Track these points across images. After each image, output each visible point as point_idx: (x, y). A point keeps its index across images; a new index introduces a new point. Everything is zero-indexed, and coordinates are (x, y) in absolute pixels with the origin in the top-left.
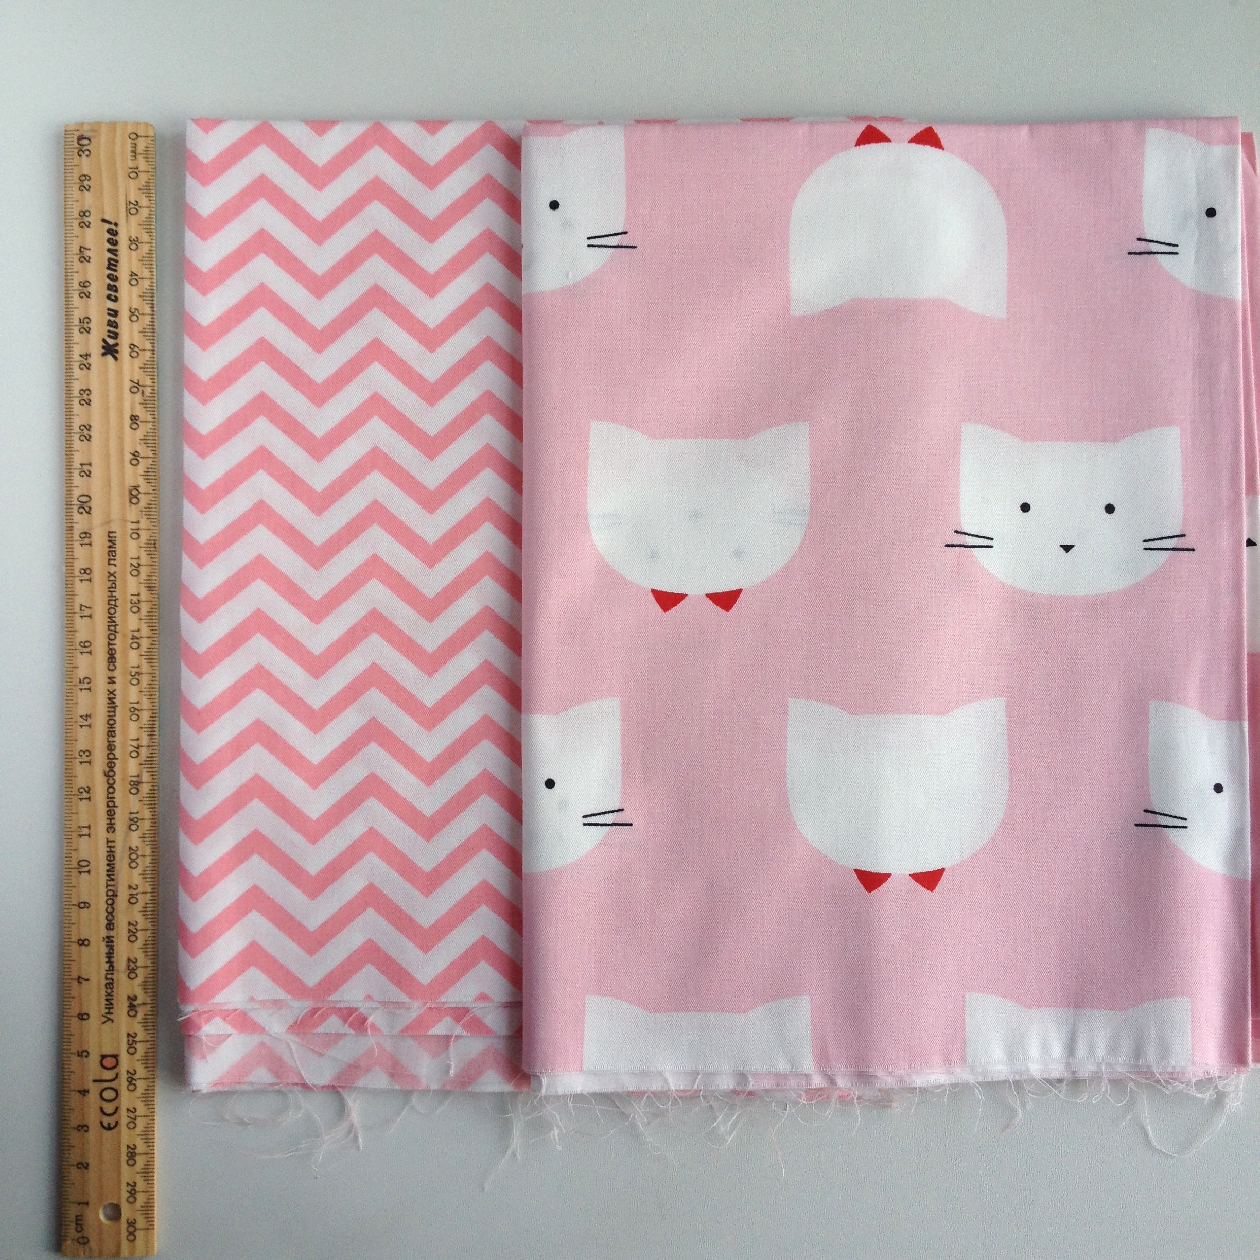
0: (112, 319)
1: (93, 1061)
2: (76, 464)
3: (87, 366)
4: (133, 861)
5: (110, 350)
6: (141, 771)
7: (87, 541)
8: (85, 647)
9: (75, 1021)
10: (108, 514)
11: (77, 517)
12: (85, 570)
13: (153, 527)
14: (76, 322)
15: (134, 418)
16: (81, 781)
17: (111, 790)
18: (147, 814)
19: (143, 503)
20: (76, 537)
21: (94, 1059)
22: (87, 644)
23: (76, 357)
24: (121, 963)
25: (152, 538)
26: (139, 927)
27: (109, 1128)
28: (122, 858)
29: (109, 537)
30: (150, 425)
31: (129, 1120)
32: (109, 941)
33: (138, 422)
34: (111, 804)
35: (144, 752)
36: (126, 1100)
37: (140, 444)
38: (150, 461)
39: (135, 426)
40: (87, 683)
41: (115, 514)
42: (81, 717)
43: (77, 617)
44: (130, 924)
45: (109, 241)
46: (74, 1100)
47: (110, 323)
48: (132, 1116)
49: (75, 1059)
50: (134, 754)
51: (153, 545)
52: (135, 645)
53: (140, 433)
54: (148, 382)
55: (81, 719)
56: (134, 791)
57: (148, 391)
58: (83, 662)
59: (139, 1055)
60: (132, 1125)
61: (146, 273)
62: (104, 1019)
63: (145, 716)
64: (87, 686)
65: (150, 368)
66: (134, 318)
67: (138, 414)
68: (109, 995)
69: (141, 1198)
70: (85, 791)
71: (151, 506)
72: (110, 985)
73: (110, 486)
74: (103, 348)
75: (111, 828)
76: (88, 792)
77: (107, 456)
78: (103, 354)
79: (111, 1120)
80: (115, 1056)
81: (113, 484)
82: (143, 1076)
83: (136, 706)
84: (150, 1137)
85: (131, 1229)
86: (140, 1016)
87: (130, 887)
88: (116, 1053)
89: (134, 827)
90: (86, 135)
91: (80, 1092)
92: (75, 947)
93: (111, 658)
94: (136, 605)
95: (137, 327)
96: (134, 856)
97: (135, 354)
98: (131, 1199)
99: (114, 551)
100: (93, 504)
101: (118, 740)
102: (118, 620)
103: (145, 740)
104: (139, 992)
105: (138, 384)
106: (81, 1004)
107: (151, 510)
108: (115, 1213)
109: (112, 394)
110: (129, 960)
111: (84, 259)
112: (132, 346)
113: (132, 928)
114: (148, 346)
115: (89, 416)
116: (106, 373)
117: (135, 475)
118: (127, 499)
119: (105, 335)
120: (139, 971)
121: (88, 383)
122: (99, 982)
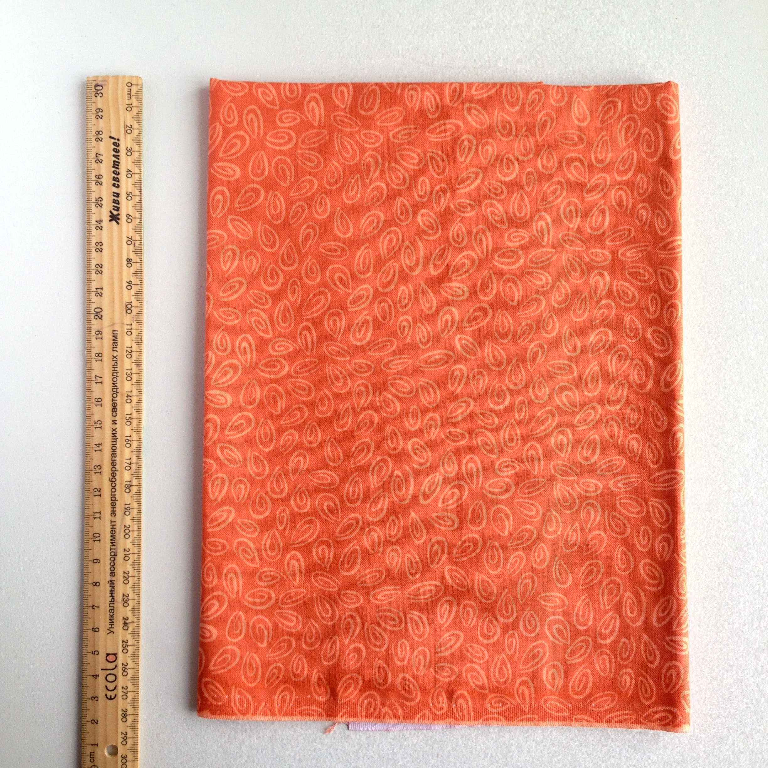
0: (116, 198)
1: (102, 657)
2: (93, 289)
3: (100, 228)
4: (127, 534)
5: (114, 218)
6: (132, 478)
7: (100, 336)
8: (98, 402)
9: (90, 633)
10: (112, 318)
11: (93, 321)
12: (98, 354)
13: (140, 328)
14: (94, 200)
15: (129, 260)
16: (95, 485)
17: (113, 490)
18: (135, 505)
19: (134, 313)
20: (93, 334)
21: (102, 656)
22: (99, 400)
23: (94, 222)
24: (119, 597)
25: (140, 335)
26: (130, 575)
27: (111, 699)
28: (120, 533)
29: (114, 334)
30: (138, 265)
31: (122, 694)
32: (112, 583)
33: (131, 263)
34: (113, 499)
35: (134, 467)
36: (121, 681)
37: (132, 276)
38: (139, 287)
39: (129, 265)
40: (99, 424)
41: (117, 320)
43: (93, 383)
44: (124, 573)
45: (114, 150)
46: (89, 680)
47: (114, 201)
48: (125, 691)
49: (90, 655)
50: (128, 468)
51: (140, 339)
52: (129, 401)
53: (132, 270)
54: (138, 238)
55: (95, 446)
56: (127, 491)
57: (138, 243)
58: (96, 410)
59: (129, 654)
60: (125, 697)
61: (137, 171)
62: (108, 632)
63: (135, 445)
64: (99, 426)
65: (139, 229)
66: (129, 198)
67: (131, 257)
68: (111, 616)
69: (130, 742)
71: (139, 315)
72: (112, 610)
73: (114, 302)
74: (110, 216)
75: (113, 513)
76: (99, 491)
77: (112, 284)
78: (110, 221)
79: (112, 694)
80: (115, 655)
81: (116, 301)
82: (132, 667)
83: (129, 438)
84: (136, 703)
85: (124, 761)
86: (130, 630)
87: (125, 550)
88: (115, 652)
89: (127, 513)
90: (100, 83)
91: (93, 676)
92: (91, 587)
93: (114, 409)
94: (130, 376)
95: (131, 203)
96: (127, 531)
97: (129, 221)
98: (124, 743)
99: (117, 343)
100: (103, 313)
101: (118, 459)
102: (118, 385)
103: (134, 460)
104: (129, 614)
105: (131, 239)
106: (94, 622)
107: (139, 317)
108: (114, 751)
109: (116, 245)
110: (124, 595)
111: (99, 161)
112: (128, 216)
113: (126, 575)
114: (138, 216)
115: (101, 259)
116: (112, 232)
117: (129, 295)
118: (125, 310)
119: (111, 208)
120: (130, 602)
121: (101, 238)
122: (105, 609)
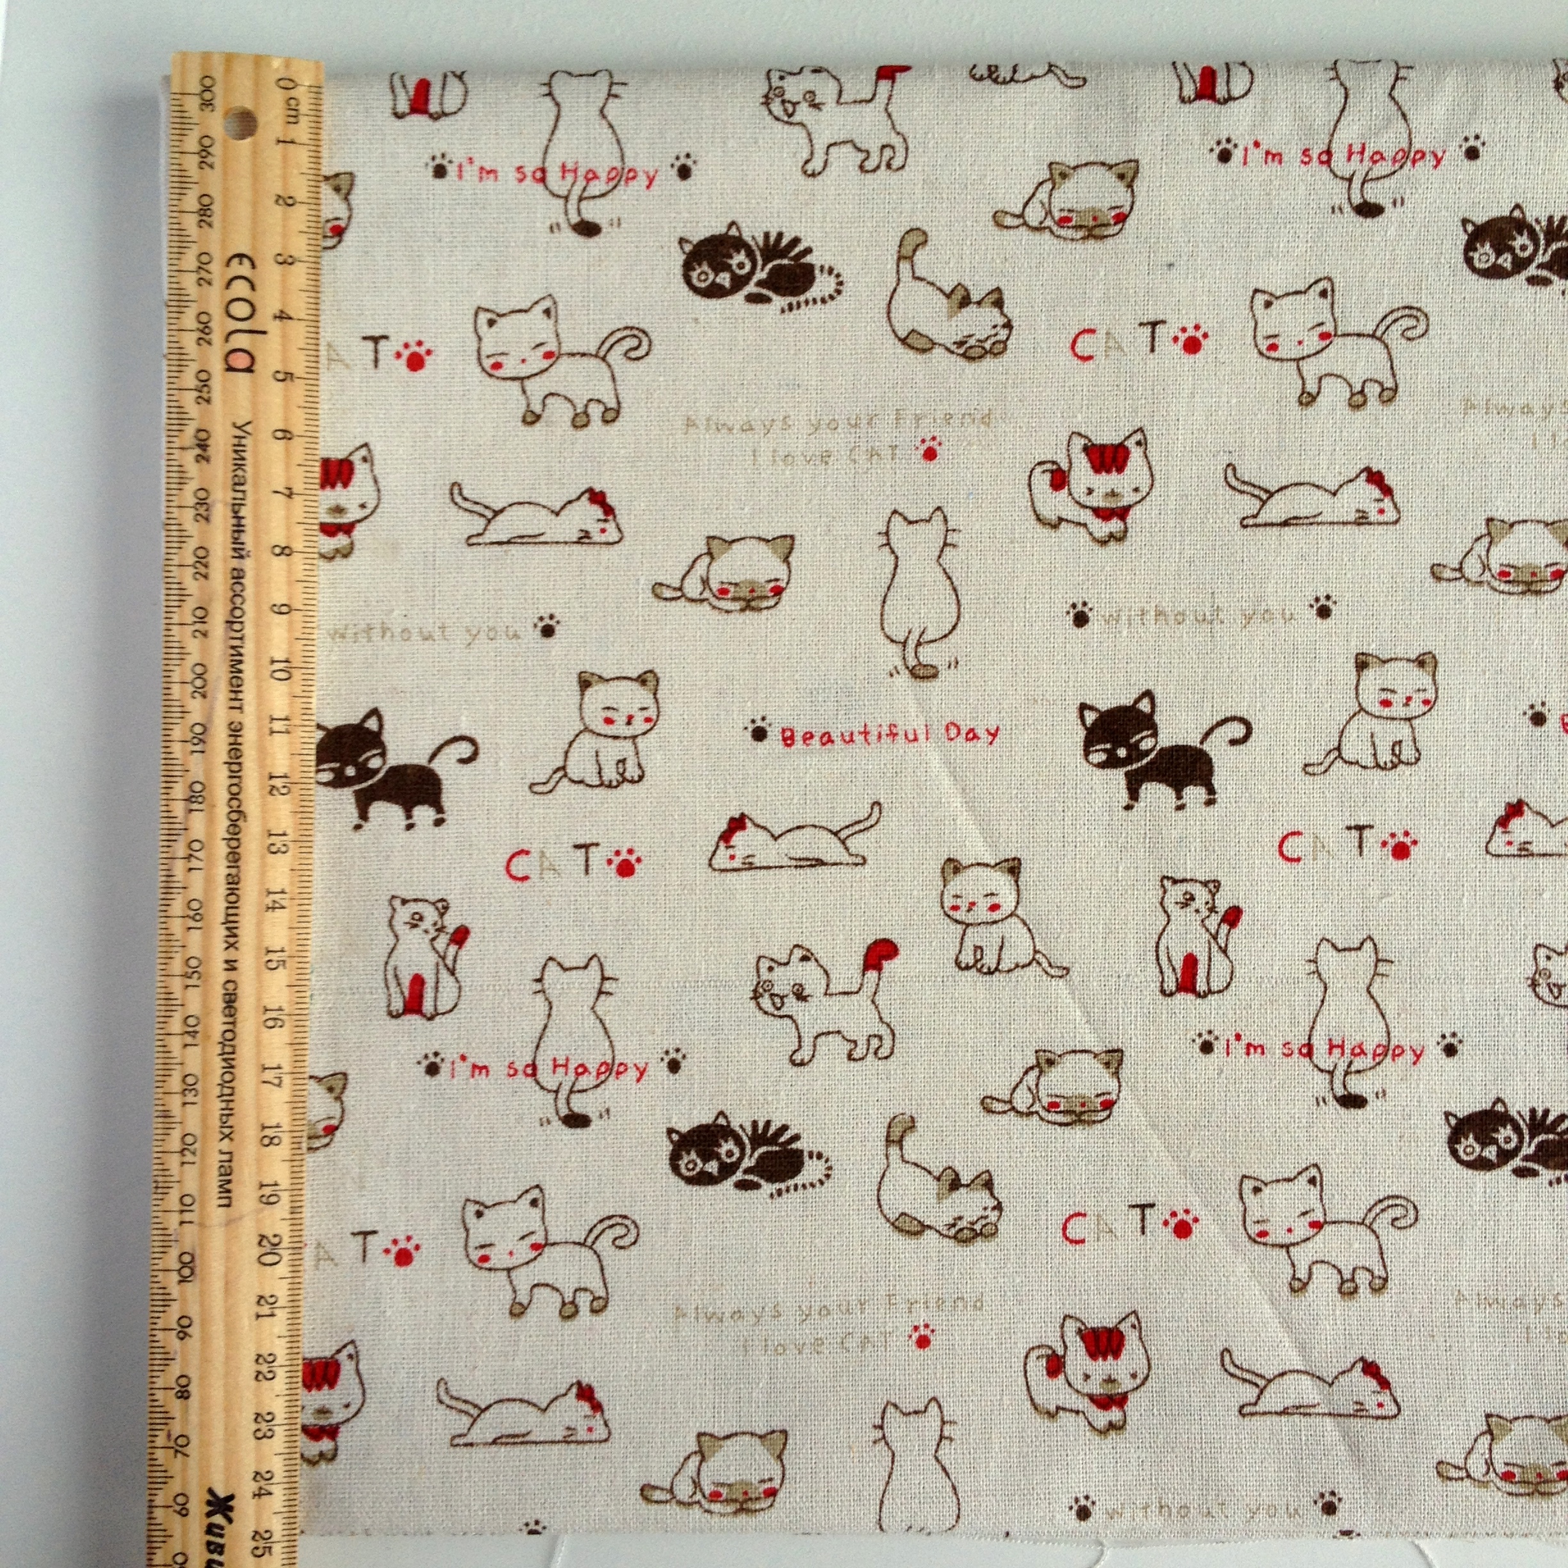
0: (216, 1557)
1: (267, 365)
2: (282, 1315)
3: (258, 1478)
4: (200, 676)
5: (222, 1505)
6: (186, 818)
7: (267, 1191)
8: (275, 1019)
9: (298, 428)
10: (230, 1239)
11: (284, 1229)
12: (271, 1143)
13: (159, 1214)
14: (277, 1549)
15: (184, 1394)
16: (284, 806)
17: (235, 789)
18: (177, 749)
19: (174, 1253)
20: (285, 1197)
21: (265, 368)
22: (270, 1023)
23: (279, 1494)
24: (221, 515)
25: (160, 1196)
26: (192, 570)
27: (241, 256)
28: (219, 677)
29: (229, 1198)
30: (160, 1383)
31: (211, 267)
32: (239, 551)
33: (178, 1389)
34: (235, 767)
35: (180, 850)
36: (214, 300)
37: (176, 1353)
38: (161, 1324)
39: (183, 1381)
40: (271, 960)
41: (217, 1237)
42: (283, 907)
43: (287, 1068)
44: (206, 577)
46: (297, 305)
47: (220, 1549)
48: (203, 274)
49: (299, 369)
50: (196, 846)
51: (160, 1185)
52: (191, 1021)
53: (175, 1370)
54: (159, 1454)
55: (284, 903)
56: (198, 787)
57: (161, 1440)
59: (193, 367)
60: (205, 258)
62: (248, 428)
63: (177, 907)
64: (271, 956)
65: (158, 1478)
66: (180, 1559)
67: (177, 1400)
68: (240, 467)
69: (194, 144)
70: (278, 789)
71: (161, 1250)
72: (238, 483)
73: (227, 1283)
74: (231, 1509)
75: (235, 731)
76: (273, 787)
77: (229, 1329)
78: (231, 1497)
79: (237, 269)
80: (230, 369)
81: (219, 1284)
82: (186, 335)
83: (192, 924)
84: (176, 238)
85: (207, 95)
86: (190, 430)
87: (205, 635)
88: (231, 373)
89: (198, 729)
91: (290, 318)
92: (298, 545)
93: (230, 1001)
94: (188, 1088)
95: (176, 1545)
96: (199, 683)
97: (180, 1500)
98: (207, 142)
99: (221, 1175)
100: (256, 1251)
101: (221, 870)
102: (218, 1064)
103: (179, 867)
104: (192, 468)
105: (177, 1451)
106: (287, 451)
107: (161, 1244)
109: (218, 1432)
110: (207, 519)
112: (183, 1512)
113: (203, 570)
114: (159, 1513)
115: (258, 1394)
116: (227, 1468)
117: (184, 1300)
118: (198, 1262)
119: (229, 1530)
120: (192, 501)
121: (258, 1450)
122: (256, 485)
